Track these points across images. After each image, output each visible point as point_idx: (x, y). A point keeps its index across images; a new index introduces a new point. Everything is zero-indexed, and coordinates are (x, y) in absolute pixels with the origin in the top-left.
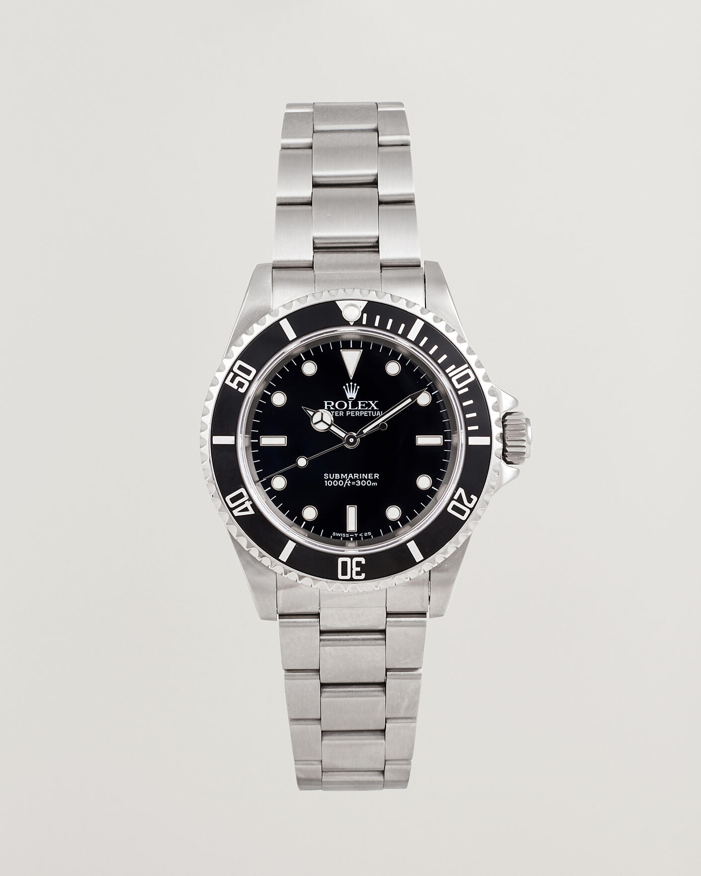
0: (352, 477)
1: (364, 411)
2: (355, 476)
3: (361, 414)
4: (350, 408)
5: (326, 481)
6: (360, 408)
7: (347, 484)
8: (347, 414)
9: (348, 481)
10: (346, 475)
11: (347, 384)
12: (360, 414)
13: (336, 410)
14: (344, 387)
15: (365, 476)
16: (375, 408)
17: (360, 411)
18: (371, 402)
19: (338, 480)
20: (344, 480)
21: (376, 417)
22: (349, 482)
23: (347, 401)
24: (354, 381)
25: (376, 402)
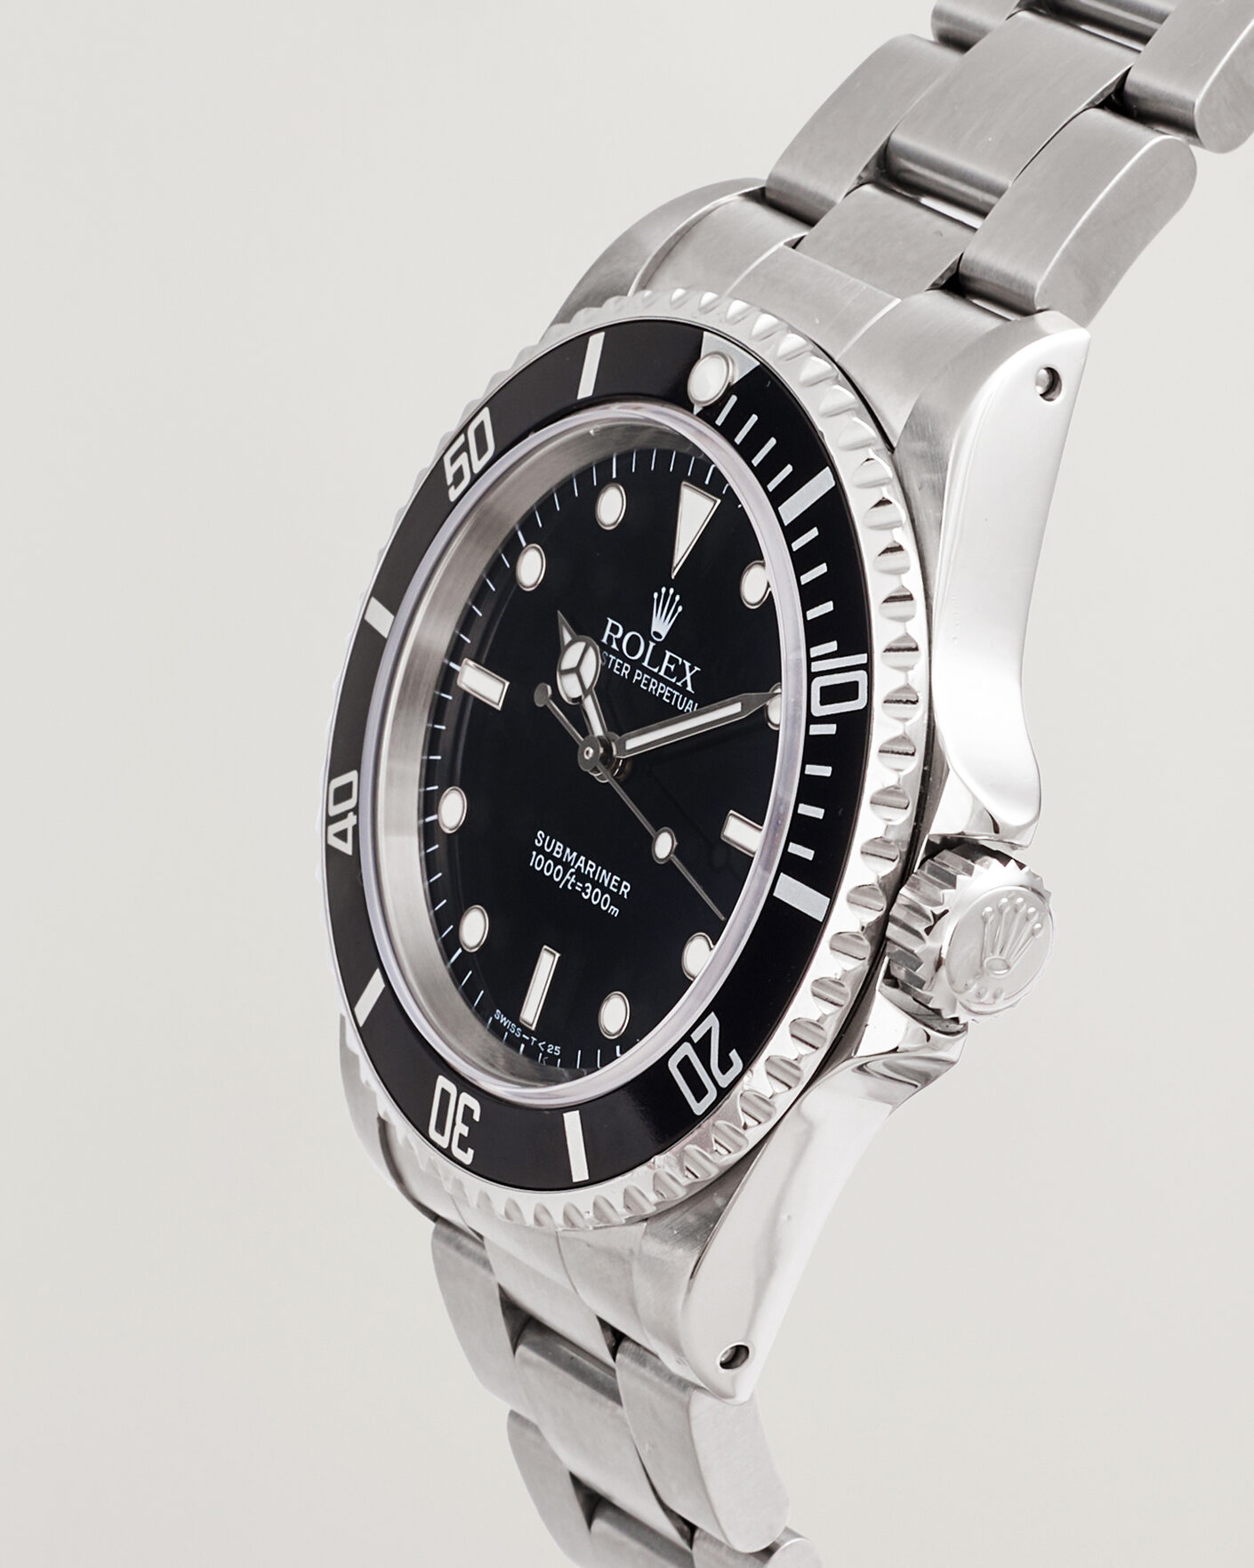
0: (582, 866)
1: (668, 683)
2: (588, 868)
3: (659, 691)
4: (645, 664)
5: (534, 853)
6: (662, 673)
7: (568, 881)
8: (636, 677)
9: (571, 875)
10: (575, 854)
11: (664, 590)
12: (656, 690)
13: (619, 654)
14: (656, 595)
15: (605, 876)
16: (689, 688)
17: (660, 679)
18: (687, 664)
19: (557, 862)
20: (567, 866)
21: (682, 711)
22: (573, 880)
23: (648, 638)
24: (678, 584)
25: (697, 669)
